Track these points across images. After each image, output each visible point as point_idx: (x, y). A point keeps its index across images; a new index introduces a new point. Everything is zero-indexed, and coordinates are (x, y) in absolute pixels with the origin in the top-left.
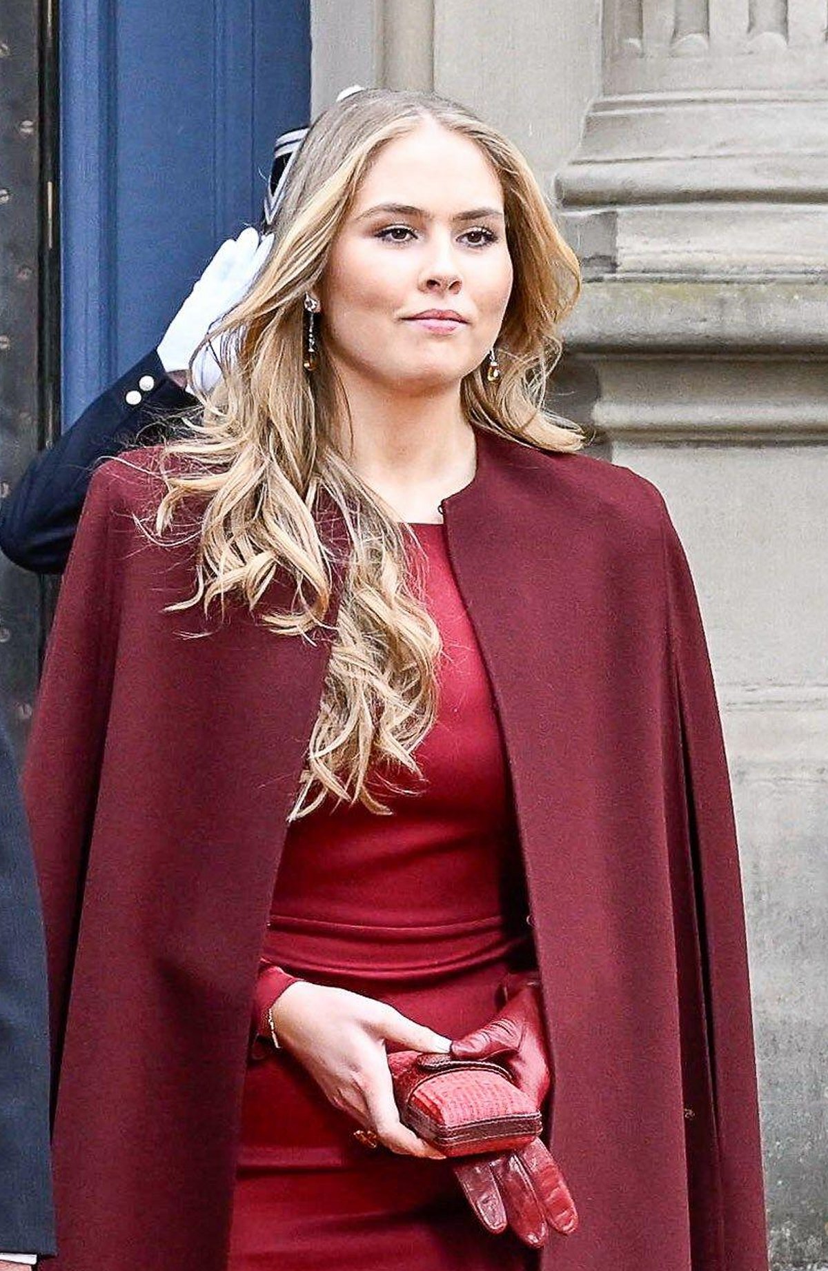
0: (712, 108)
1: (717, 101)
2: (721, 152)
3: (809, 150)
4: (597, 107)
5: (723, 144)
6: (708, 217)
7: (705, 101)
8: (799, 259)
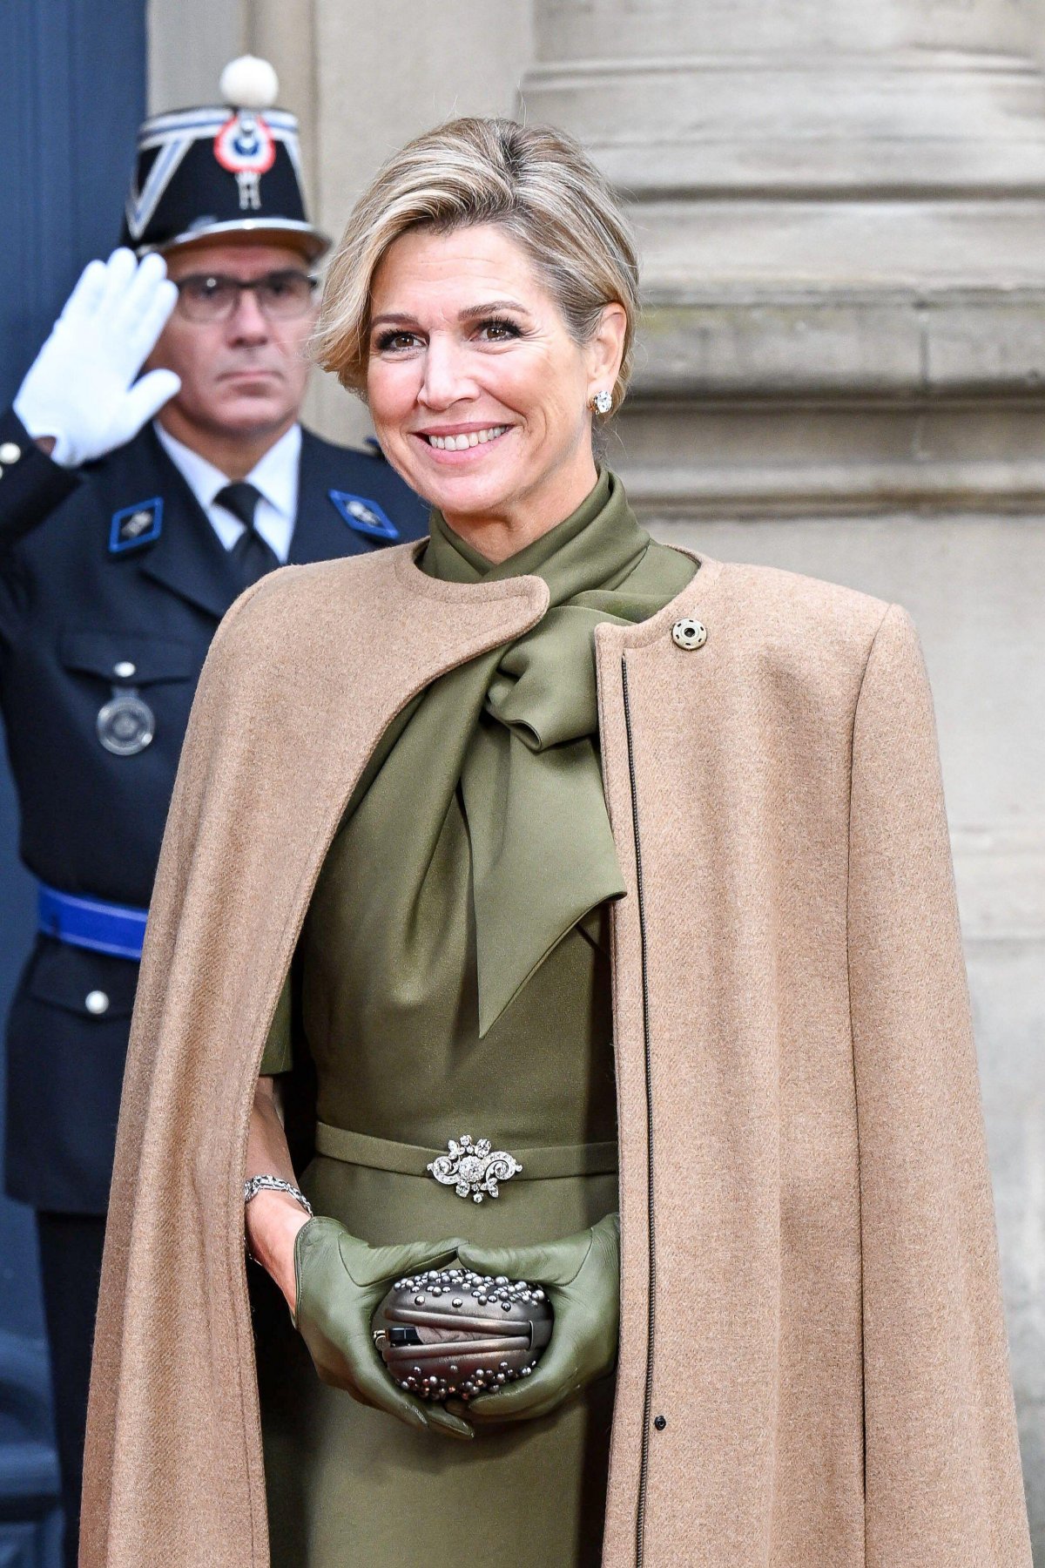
0: (683, 79)
1: (689, 70)
2: (698, 136)
3: (809, 134)
4: (532, 77)
5: (699, 126)
6: (682, 222)
7: (673, 70)
8: (804, 275)
